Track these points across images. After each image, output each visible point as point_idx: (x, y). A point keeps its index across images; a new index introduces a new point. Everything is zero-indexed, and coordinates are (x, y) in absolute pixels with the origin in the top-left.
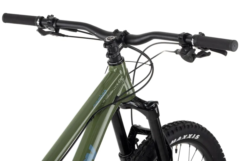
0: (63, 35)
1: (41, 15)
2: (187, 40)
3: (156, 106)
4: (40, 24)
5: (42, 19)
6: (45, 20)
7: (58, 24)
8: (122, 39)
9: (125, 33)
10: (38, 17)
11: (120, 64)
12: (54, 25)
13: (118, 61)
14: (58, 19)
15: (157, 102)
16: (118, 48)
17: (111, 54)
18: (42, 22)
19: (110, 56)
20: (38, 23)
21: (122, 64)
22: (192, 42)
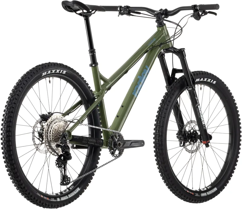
0: (133, 15)
1: (120, 5)
2: (196, 8)
3: (184, 51)
4: (120, 9)
5: (121, 7)
6: (123, 8)
7: (130, 9)
8: (164, 13)
9: (166, 10)
10: (119, 6)
11: (163, 26)
12: (128, 10)
13: (162, 25)
14: (129, 7)
15: (184, 49)
16: (162, 17)
17: (158, 20)
18: (121, 9)
19: (157, 22)
20: (119, 9)
21: (164, 27)
22: (198, 8)
